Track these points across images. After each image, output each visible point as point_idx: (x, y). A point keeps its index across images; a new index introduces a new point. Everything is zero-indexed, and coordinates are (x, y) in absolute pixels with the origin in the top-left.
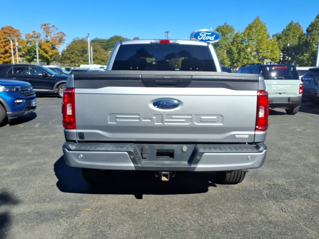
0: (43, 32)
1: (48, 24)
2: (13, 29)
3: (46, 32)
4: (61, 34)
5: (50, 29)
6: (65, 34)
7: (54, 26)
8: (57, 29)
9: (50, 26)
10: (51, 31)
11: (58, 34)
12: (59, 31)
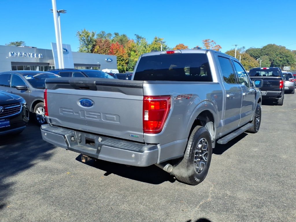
0: (204, 46)
1: (208, 40)
2: (184, 46)
3: (206, 46)
4: (218, 47)
5: (209, 44)
6: (221, 47)
7: (212, 41)
8: (215, 43)
9: (210, 41)
10: (210, 46)
11: (215, 47)
12: (217, 44)
